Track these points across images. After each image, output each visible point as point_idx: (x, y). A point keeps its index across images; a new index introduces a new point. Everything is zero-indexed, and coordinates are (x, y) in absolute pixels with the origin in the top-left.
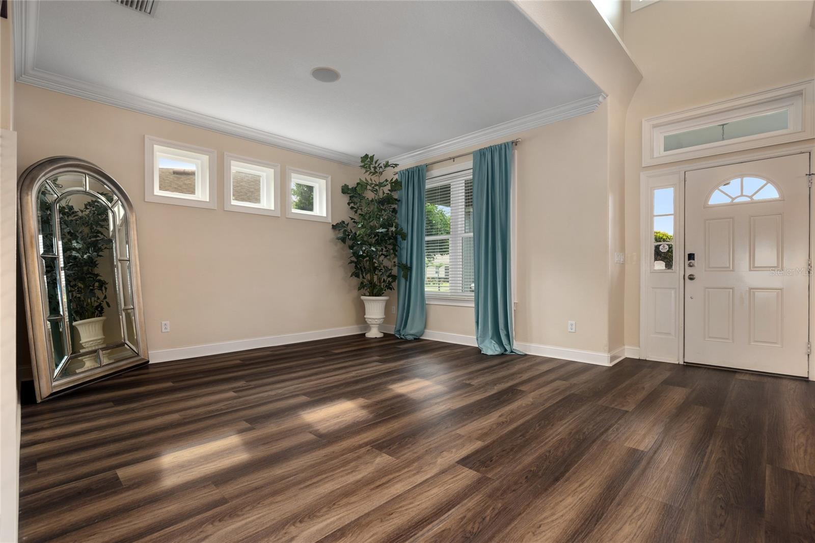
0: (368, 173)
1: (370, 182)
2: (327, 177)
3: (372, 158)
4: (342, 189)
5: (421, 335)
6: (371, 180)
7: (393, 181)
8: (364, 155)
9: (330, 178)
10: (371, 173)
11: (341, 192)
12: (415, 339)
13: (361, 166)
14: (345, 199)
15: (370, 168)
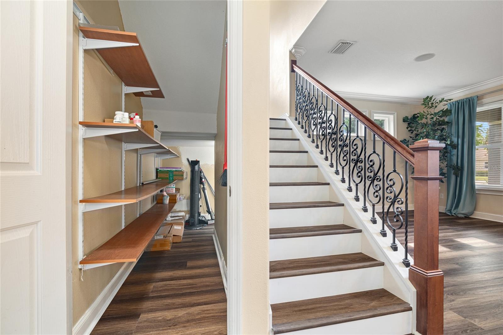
0: (427, 107)
1: (427, 113)
2: (394, 114)
3: (431, 98)
4: (403, 119)
5: (471, 215)
6: (428, 112)
7: (444, 110)
8: (426, 97)
9: (396, 113)
10: (429, 107)
11: (402, 121)
12: (465, 217)
13: (422, 104)
14: (406, 125)
15: (428, 104)
